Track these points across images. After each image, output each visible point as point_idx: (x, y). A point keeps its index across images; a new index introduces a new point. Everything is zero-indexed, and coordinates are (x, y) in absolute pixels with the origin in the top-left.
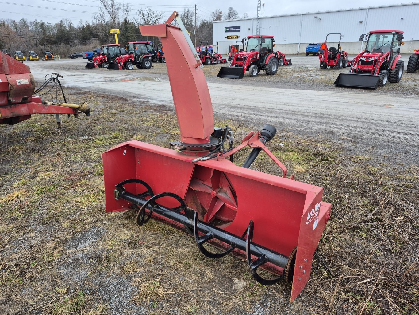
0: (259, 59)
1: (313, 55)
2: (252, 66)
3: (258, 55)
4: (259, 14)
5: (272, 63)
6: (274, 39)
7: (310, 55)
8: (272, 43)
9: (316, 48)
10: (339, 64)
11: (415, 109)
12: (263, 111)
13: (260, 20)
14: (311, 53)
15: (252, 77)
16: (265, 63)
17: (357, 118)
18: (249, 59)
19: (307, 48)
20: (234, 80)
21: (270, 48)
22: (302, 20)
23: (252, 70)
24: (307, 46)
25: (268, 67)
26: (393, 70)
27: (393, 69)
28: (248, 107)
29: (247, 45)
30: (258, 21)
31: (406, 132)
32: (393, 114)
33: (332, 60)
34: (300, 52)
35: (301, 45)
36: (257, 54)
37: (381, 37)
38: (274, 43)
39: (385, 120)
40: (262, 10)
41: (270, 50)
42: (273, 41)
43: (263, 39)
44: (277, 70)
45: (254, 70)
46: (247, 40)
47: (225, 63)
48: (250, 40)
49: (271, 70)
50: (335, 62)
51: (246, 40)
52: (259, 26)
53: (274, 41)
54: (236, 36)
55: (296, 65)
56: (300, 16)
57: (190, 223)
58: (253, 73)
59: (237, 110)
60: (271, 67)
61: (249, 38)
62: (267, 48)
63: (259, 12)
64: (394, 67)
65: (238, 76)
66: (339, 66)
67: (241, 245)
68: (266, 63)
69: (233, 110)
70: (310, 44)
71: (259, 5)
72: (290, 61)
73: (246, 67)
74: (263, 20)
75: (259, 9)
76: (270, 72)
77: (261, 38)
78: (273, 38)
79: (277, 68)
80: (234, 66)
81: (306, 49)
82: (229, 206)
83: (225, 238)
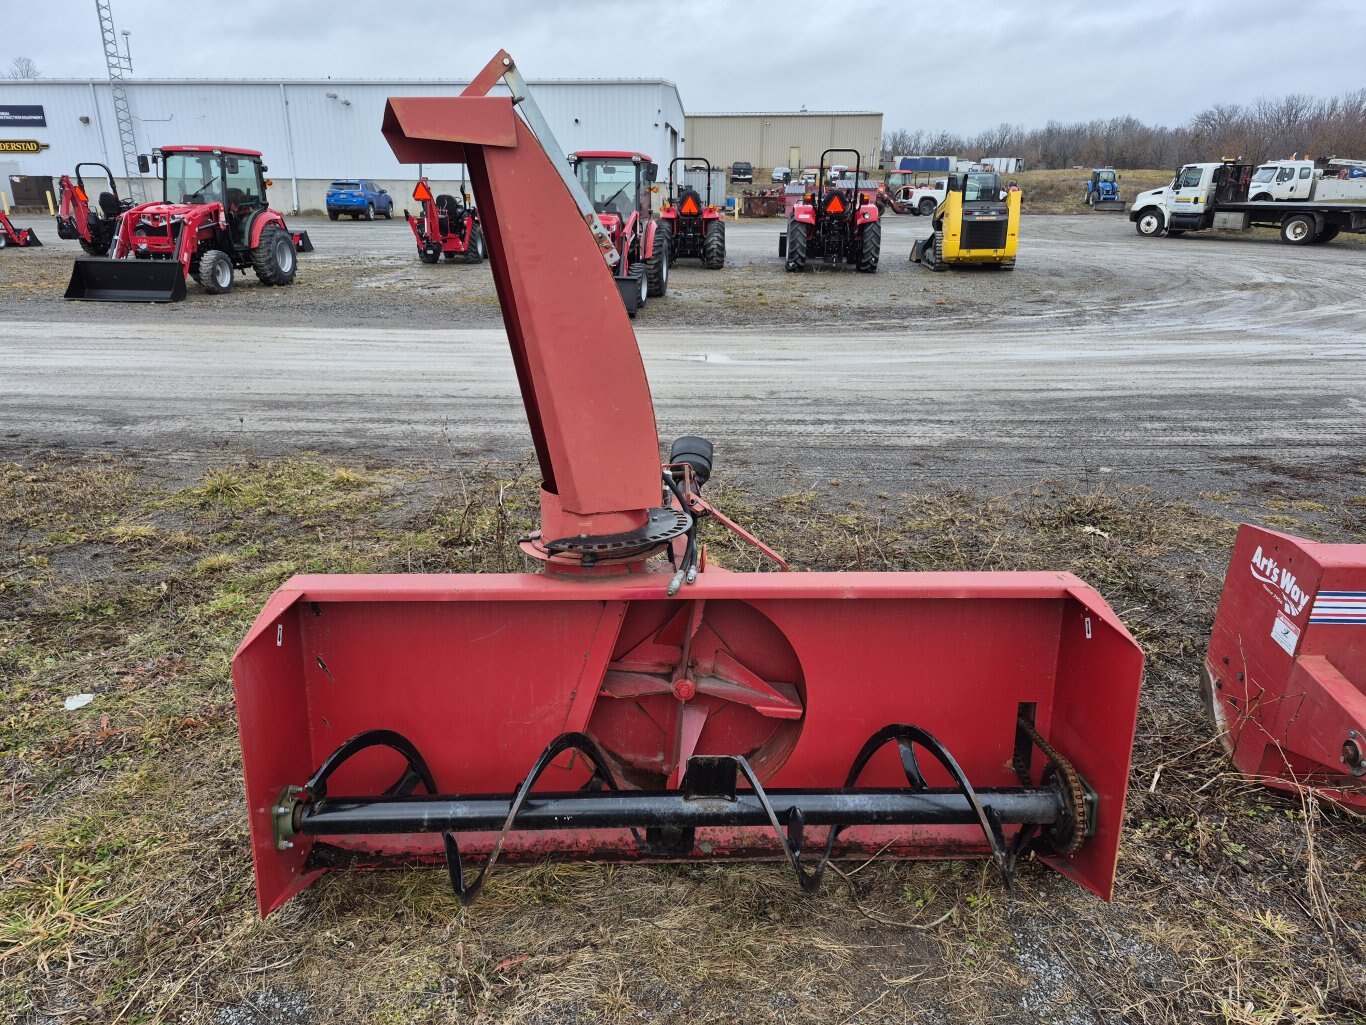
0: (225, 232)
1: (350, 217)
2: (209, 256)
3: (222, 217)
4: (114, 66)
5: (274, 242)
6: (265, 161)
7: (341, 216)
8: (260, 177)
9: (360, 196)
10: (476, 248)
11: (770, 359)
12: (398, 408)
13: (125, 88)
14: (346, 212)
15: (217, 293)
16: (250, 243)
17: (676, 398)
18: (191, 228)
19: (328, 196)
20: (152, 307)
21: (255, 192)
22: (287, 103)
23: (214, 269)
24: (327, 189)
25: (262, 256)
26: (649, 262)
27: (649, 259)
28: (326, 399)
29: (165, 179)
30: (119, 93)
31: (812, 418)
32: (739, 377)
33: (453, 235)
34: (302, 209)
35: (301, 184)
36: (217, 212)
37: (599, 169)
38: (266, 175)
39: (739, 394)
40: (123, 52)
41: (256, 198)
42: (261, 169)
43: (229, 159)
44: (294, 268)
45: (218, 268)
46: (160, 160)
47: (28, 244)
48: (173, 161)
49: (277, 269)
50: (463, 241)
51: (155, 160)
52: (127, 110)
53: (265, 169)
54: (29, 142)
55: (328, 251)
56: (276, 88)
57: (701, 810)
58: (219, 279)
59: (294, 413)
60: (275, 256)
61: (167, 153)
62: (245, 192)
63: (113, 60)
64: (649, 254)
65: (168, 294)
66: (477, 252)
67: (908, 808)
68: (255, 244)
69: (276, 413)
70: (337, 184)
71: (109, 36)
72: (303, 236)
73: (186, 257)
74: (136, 89)
75: (111, 48)
76: (274, 276)
77: (219, 156)
78: (258, 156)
79: (295, 262)
80: (132, 253)
81: (325, 198)
82: (767, 712)
83: (846, 809)
